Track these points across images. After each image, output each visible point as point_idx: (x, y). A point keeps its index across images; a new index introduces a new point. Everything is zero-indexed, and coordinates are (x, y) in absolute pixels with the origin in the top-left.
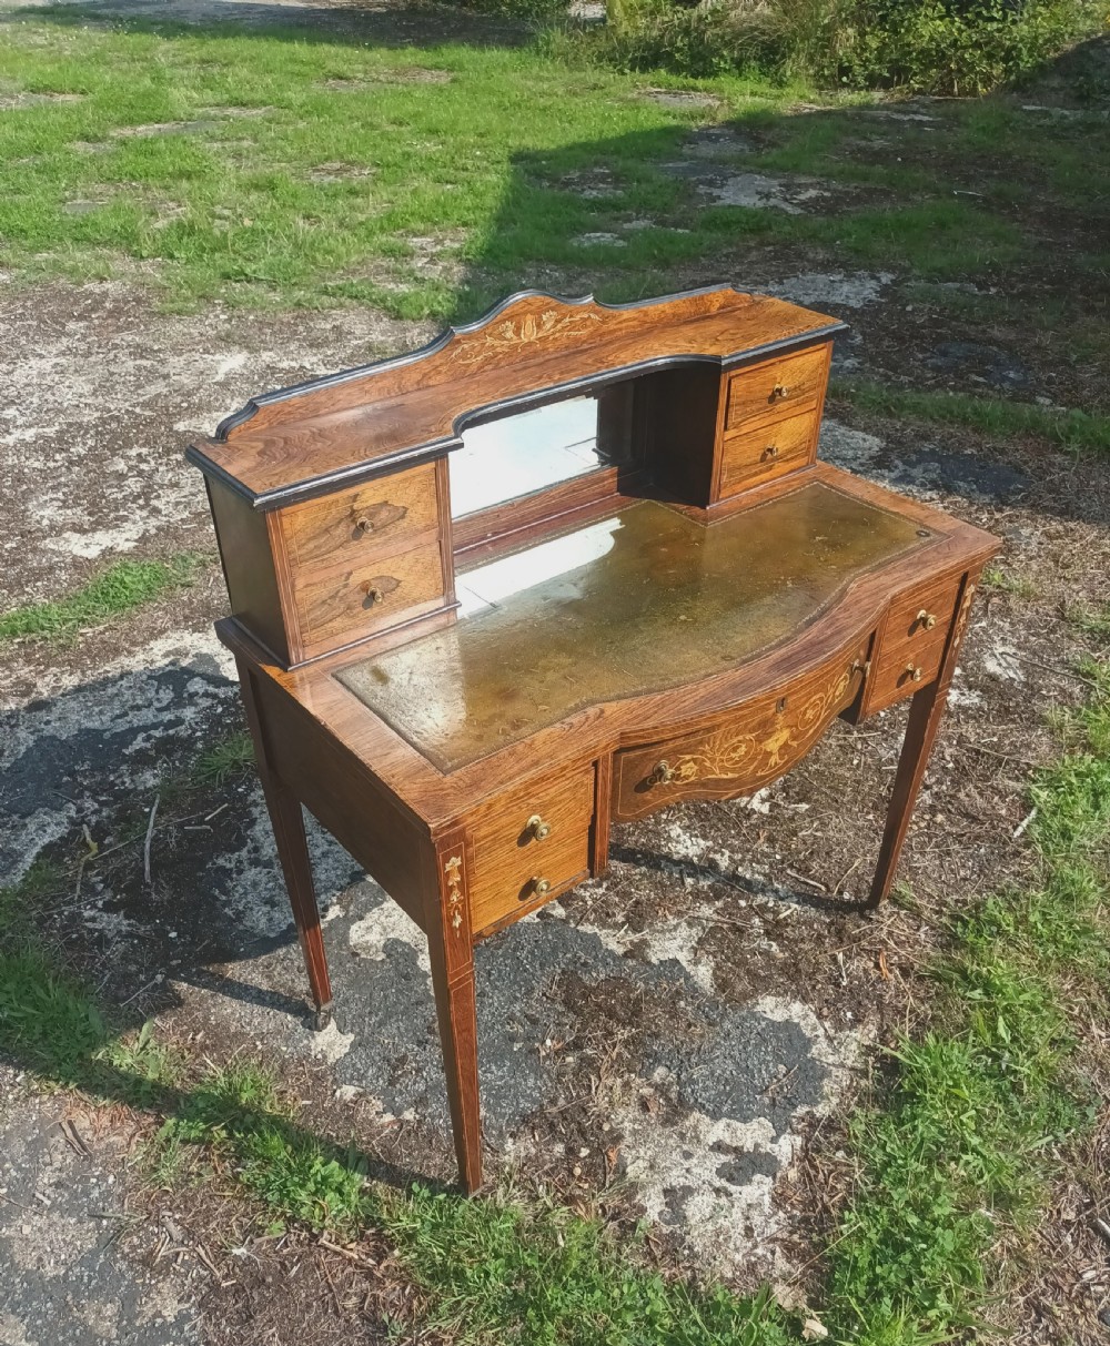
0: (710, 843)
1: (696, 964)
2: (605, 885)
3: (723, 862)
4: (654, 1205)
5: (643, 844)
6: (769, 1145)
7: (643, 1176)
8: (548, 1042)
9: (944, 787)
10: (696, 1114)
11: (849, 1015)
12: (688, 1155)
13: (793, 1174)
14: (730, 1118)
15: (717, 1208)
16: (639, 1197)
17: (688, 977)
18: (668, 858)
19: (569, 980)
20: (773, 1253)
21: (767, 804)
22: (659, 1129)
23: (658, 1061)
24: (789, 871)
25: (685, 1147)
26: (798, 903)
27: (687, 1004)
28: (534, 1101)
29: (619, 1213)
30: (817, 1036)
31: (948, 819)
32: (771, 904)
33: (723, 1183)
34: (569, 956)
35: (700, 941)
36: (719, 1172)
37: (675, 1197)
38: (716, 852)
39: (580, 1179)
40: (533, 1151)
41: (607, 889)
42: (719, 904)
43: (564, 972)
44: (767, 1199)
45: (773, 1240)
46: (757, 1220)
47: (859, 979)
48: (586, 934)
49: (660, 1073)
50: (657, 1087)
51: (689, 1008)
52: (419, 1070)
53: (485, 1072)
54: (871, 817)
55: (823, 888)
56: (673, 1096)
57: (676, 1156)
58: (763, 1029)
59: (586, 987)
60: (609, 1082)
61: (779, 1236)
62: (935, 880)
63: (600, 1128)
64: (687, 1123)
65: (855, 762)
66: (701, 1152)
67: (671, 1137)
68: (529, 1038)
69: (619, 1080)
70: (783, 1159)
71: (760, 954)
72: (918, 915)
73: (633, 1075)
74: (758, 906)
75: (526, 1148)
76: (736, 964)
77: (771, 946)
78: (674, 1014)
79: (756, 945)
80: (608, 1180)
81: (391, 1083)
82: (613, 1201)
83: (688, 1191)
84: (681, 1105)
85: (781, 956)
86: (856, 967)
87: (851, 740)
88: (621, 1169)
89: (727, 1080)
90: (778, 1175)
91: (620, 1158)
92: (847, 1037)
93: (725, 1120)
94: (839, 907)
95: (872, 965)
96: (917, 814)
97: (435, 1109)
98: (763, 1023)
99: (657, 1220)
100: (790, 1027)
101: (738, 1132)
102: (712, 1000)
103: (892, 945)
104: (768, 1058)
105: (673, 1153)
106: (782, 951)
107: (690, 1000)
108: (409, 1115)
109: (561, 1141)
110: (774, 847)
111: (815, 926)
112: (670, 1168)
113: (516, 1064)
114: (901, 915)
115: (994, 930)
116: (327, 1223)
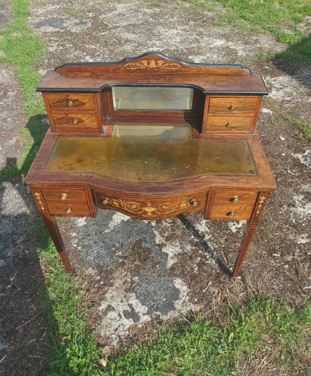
0: (209, 231)
1: (171, 259)
2: (171, 224)
3: (207, 237)
4: (104, 306)
5: (191, 220)
6: (142, 315)
7: (108, 298)
8: (120, 253)
9: (299, 259)
10: (134, 294)
11: (196, 300)
12: (122, 301)
13: (140, 326)
14: (140, 301)
15: (115, 318)
16: (103, 302)
17: (166, 260)
18: (193, 228)
19: (139, 242)
20: (116, 339)
21: (237, 230)
22: (122, 291)
23: (138, 275)
24: (222, 252)
25: (123, 299)
26: (215, 262)
29: (95, 302)
30: (182, 299)
31: (289, 268)
32: (208, 257)
33: (122, 314)
34: (145, 236)
35: (179, 254)
36: (124, 311)
37: (110, 308)
38: (208, 234)
39: (95, 288)
40: (93, 274)
41: (171, 226)
42: (194, 248)
43: (140, 239)
44: (128, 326)
45: (119, 336)
46: (121, 329)
47: (210, 292)
48: (154, 233)
49: (136, 278)
50: (132, 281)
51: (158, 268)
52: (90, 240)
53: (101, 250)
54: (264, 252)
55: (226, 262)
56: (133, 286)
57: (119, 300)
58: (170, 286)
59: (141, 246)
60: (123, 272)
61: (121, 337)
62: (264, 282)
63: (110, 280)
64: (130, 294)
65: (277, 234)
66: (125, 303)
67: (123, 294)
68: (117, 249)
69: (126, 273)
70: (141, 320)
71: (191, 268)
72: (247, 289)
73: (130, 274)
74: (204, 255)
75: (92, 273)
76: (181, 266)
77: (196, 268)
78: (153, 267)
79: (192, 265)
80: (100, 293)
81: (83, 239)
82: (97, 298)
83: (113, 309)
84: (132, 289)
85: (195, 272)
86: (213, 289)
87: (284, 226)
88: (105, 293)
89: (148, 292)
90: (136, 323)
91: (108, 290)
92: (190, 305)
93: (138, 300)
94: (225, 270)
95: (217, 292)
96: (280, 261)
97: (85, 250)
98: (172, 285)
99: (101, 310)
100: (178, 291)
101: (138, 306)
102: (166, 270)
103: (228, 291)
104: (164, 294)
105: (119, 299)
106: (197, 271)
107: (161, 266)
108: (79, 248)
109: (100, 277)
110: (225, 243)
111: (213, 271)
112: (115, 301)
113: (109, 252)
114: (241, 285)
115: (262, 309)
116: (44, 258)
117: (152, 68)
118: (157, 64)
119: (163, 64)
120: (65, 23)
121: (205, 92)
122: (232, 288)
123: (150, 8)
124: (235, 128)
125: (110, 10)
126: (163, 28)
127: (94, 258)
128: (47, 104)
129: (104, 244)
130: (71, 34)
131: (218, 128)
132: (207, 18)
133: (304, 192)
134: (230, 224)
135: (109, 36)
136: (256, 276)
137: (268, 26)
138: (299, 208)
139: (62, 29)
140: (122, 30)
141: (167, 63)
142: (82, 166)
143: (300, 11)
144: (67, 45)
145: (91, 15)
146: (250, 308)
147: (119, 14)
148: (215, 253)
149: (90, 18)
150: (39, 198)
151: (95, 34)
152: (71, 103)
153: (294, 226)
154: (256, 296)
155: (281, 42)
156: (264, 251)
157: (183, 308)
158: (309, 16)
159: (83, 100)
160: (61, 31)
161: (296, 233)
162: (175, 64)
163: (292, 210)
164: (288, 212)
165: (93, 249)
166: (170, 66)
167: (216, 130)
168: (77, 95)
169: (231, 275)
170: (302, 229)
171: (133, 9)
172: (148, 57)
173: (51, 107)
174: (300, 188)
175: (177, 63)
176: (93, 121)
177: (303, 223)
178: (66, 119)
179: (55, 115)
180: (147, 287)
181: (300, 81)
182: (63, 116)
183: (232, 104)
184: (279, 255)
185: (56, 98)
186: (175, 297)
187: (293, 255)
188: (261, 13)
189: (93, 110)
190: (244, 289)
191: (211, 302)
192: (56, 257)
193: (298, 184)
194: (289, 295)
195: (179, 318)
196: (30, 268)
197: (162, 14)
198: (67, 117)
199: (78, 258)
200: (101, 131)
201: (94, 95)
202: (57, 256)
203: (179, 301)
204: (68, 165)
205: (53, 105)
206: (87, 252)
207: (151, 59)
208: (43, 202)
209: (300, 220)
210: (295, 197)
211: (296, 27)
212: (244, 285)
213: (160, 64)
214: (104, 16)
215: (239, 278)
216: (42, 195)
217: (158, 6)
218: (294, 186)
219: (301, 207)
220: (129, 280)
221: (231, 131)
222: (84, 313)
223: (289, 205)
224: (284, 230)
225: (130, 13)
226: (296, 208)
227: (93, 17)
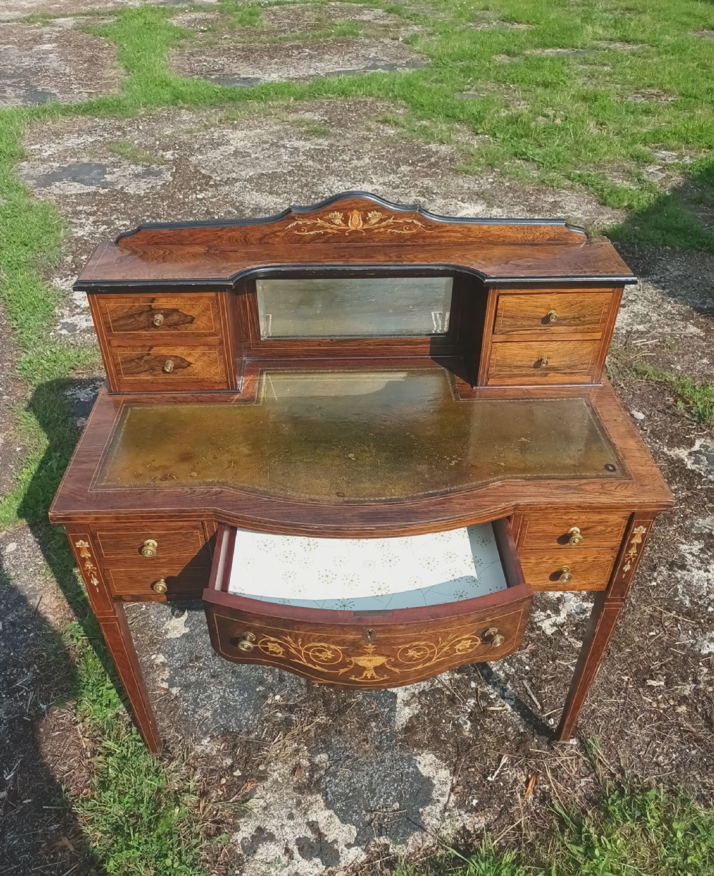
1: (405, 705)
6: (343, 847)
7: (255, 811)
8: (278, 697)
9: (711, 689)
10: (319, 797)
11: (475, 802)
12: (291, 817)
14: (336, 813)
15: (278, 860)
16: (242, 820)
17: (393, 710)
21: (555, 629)
22: (289, 791)
23: (327, 748)
24: (525, 682)
25: (294, 811)
26: (512, 706)
27: (377, 726)
28: (240, 726)
29: (223, 822)
30: (438, 801)
31: (689, 714)
32: (493, 697)
33: (295, 849)
35: (422, 693)
36: (298, 841)
37: (262, 835)
39: (221, 786)
40: (214, 753)
42: (457, 676)
47: (506, 782)
49: (324, 756)
50: (312, 764)
51: (375, 730)
52: (200, 669)
53: (231, 692)
54: (626, 678)
55: (539, 707)
56: (317, 776)
57: (284, 812)
58: (408, 773)
60: (287, 743)
62: (634, 750)
63: (258, 765)
64: (309, 798)
65: (651, 634)
66: (300, 820)
67: (293, 799)
68: (270, 688)
69: (295, 745)
70: (343, 861)
71: (454, 724)
72: (594, 767)
73: (305, 748)
74: (482, 693)
75: (212, 749)
76: (431, 721)
77: (466, 724)
78: (363, 727)
79: (456, 717)
80: (234, 798)
81: (182, 668)
82: (226, 813)
83: (271, 837)
84: (315, 785)
85: (467, 734)
86: (511, 774)
87: (665, 615)
88: (248, 797)
89: (355, 789)
90: (330, 869)
91: (254, 791)
92: (460, 815)
93: (331, 812)
94: (538, 727)
95: (524, 780)
96: (666, 696)
97: (189, 696)
98: (411, 769)
99: (239, 842)
100: (427, 783)
101: (333, 825)
102: (394, 734)
103: (549, 774)
104: (393, 793)
105: (284, 810)
106: (470, 731)
107: (380, 724)
108: (175, 691)
109: (233, 758)
110: (531, 660)
111: (509, 729)
112: (274, 817)
113: (250, 698)
114: (581, 760)
115: (638, 814)
116: (87, 720)
117: (356, 232)
118: (365, 221)
119: (382, 220)
120: (110, 173)
121: (486, 280)
122: (559, 767)
123: (306, 140)
124: (555, 369)
125: (215, 145)
126: (339, 181)
127: (215, 713)
128: (99, 323)
129: (237, 678)
130: (125, 197)
131: (516, 371)
132: (439, 158)
133: (701, 534)
134: (539, 615)
135: (214, 200)
136: (613, 736)
137: (578, 172)
138: (695, 571)
139: (103, 188)
140: (246, 187)
141: (389, 218)
142: (193, 470)
143: (645, 140)
144: (117, 221)
145: (169, 155)
146: (608, 815)
147: (236, 153)
148: (508, 686)
149: (167, 162)
150: (86, 555)
151: (181, 197)
152: (159, 317)
153: (689, 614)
154: (618, 784)
155: (609, 205)
156: (626, 674)
157: (444, 825)
158: (666, 150)
159: (189, 311)
160: (102, 191)
161: (695, 629)
162: (410, 221)
163: (679, 576)
164: (671, 583)
165: (209, 691)
166: (398, 226)
167: (510, 377)
168: (174, 297)
169: (553, 737)
170: (709, 620)
171: (266, 142)
172: (344, 203)
173: (109, 329)
174: (692, 525)
175: (414, 219)
176: (213, 362)
177: (709, 604)
178: (146, 361)
179: (119, 351)
180: (350, 778)
181: (664, 288)
182: (139, 352)
183: (551, 309)
184: (662, 683)
185: (123, 308)
186: (421, 797)
187: (695, 681)
188: (558, 146)
189: (213, 335)
190: (588, 768)
191: (511, 805)
192: (118, 715)
193: (686, 517)
194: (697, 776)
195: (437, 849)
196: (54, 747)
197: (333, 151)
198: (149, 354)
199: (174, 715)
200: (233, 388)
201: (217, 295)
202: (121, 713)
203: (434, 807)
204: (157, 469)
205: (116, 324)
206: (195, 700)
207: (352, 209)
208: (95, 565)
209: (700, 598)
210: (682, 547)
211: (640, 174)
212: (586, 759)
213: (373, 221)
214: (200, 157)
215: (574, 742)
216: (95, 548)
217: (324, 134)
218: (678, 523)
219: (699, 568)
220: (305, 763)
221: (547, 378)
222: (197, 850)
223: (672, 566)
224: (667, 624)
225: (260, 149)
226: (688, 570)
227: (174, 160)
